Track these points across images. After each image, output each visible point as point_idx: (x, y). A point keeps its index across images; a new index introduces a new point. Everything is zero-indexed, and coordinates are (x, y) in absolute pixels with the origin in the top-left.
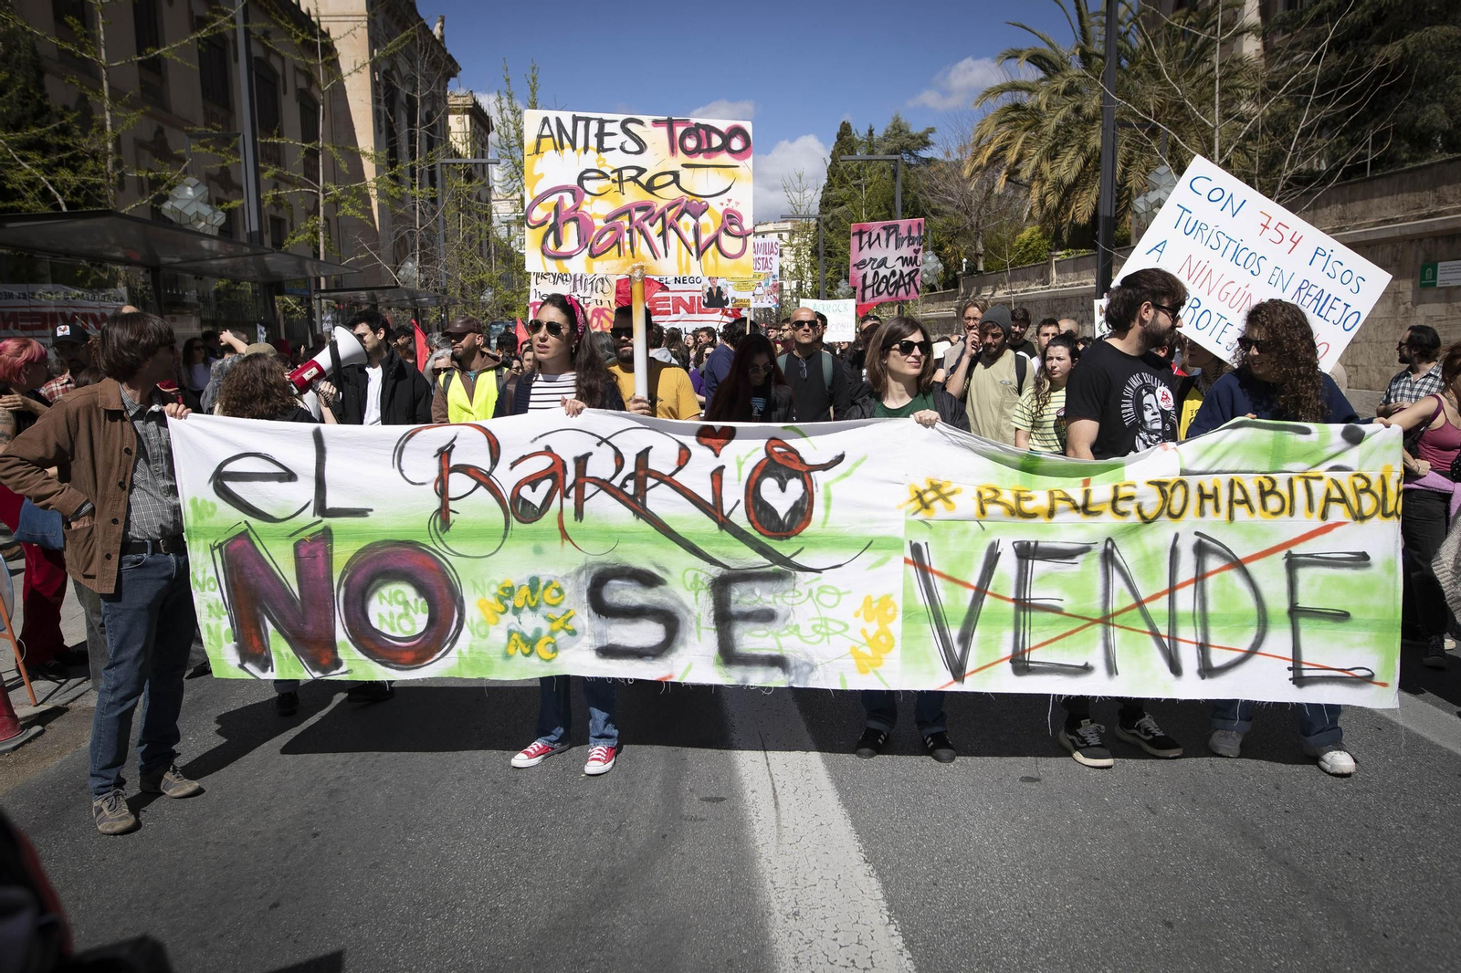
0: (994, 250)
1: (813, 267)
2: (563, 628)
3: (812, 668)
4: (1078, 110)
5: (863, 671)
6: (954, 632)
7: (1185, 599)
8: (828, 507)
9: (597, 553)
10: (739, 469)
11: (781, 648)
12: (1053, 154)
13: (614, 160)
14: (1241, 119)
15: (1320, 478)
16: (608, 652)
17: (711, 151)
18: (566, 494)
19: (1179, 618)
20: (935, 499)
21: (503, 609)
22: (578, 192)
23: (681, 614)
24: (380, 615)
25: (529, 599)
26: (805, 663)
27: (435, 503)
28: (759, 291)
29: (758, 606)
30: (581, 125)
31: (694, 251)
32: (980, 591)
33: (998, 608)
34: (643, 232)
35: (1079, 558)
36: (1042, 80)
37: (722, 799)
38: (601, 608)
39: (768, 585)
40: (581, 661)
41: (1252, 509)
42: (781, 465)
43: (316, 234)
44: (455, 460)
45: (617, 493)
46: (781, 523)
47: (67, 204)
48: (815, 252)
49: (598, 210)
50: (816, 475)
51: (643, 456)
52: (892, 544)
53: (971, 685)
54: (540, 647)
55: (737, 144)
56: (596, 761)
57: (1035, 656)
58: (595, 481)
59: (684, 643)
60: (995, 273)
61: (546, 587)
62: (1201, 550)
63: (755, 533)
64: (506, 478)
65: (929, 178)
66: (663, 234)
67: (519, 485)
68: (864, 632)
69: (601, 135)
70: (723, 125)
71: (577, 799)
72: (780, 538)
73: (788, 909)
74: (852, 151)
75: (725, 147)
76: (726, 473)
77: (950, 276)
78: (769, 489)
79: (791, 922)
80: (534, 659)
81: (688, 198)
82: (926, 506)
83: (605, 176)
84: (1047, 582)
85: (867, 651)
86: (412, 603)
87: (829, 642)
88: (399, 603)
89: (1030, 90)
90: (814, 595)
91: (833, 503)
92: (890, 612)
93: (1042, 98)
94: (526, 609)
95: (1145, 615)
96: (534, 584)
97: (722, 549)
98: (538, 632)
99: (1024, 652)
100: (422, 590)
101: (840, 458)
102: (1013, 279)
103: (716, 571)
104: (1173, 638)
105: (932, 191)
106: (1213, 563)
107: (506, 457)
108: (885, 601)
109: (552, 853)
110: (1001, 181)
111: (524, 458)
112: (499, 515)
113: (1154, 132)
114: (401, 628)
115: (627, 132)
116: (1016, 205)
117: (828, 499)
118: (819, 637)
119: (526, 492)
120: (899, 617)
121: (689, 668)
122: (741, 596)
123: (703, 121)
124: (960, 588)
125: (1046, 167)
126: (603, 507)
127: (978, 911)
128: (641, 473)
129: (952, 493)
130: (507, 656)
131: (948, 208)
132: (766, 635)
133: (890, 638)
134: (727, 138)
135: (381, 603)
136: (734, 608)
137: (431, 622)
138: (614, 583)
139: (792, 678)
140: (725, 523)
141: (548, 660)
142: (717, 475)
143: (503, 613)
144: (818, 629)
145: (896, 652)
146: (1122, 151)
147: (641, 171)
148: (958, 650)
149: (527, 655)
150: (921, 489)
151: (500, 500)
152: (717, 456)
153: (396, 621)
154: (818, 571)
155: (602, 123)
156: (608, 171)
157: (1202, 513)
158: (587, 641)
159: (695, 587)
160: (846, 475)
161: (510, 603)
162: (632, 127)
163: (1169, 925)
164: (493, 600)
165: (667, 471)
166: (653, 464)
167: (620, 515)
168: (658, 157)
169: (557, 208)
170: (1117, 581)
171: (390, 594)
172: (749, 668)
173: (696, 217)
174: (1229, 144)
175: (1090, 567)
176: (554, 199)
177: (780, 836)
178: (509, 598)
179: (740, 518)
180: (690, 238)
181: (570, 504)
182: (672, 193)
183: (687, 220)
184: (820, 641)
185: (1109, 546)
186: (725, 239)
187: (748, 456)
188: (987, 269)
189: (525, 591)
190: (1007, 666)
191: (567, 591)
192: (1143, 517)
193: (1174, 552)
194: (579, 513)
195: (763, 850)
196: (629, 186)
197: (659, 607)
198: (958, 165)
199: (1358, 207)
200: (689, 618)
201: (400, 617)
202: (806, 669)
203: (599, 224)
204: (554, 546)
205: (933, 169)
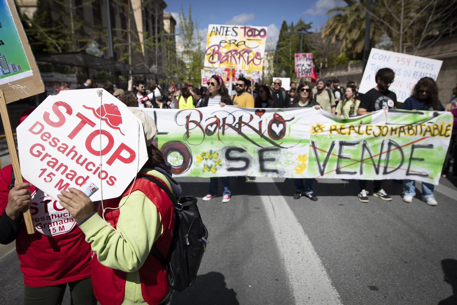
0: (331, 61)
1: (274, 66)
2: (218, 164)
3: (284, 172)
4: (358, 16)
5: (298, 173)
6: (322, 164)
7: (384, 157)
8: (290, 131)
9: (228, 144)
10: (266, 121)
11: (276, 168)
12: (350, 31)
13: (229, 38)
14: (411, 18)
15: (425, 125)
16: (230, 169)
17: (255, 36)
18: (220, 128)
19: (381, 161)
20: (318, 129)
21: (203, 158)
22: (219, 46)
23: (250, 159)
24: (171, 160)
25: (210, 156)
26: (283, 172)
27: (185, 131)
28: (254, 74)
29: (271, 157)
30: (222, 28)
31: (247, 62)
32: (329, 153)
33: (334, 157)
34: (234, 57)
35: (356, 145)
36: (347, 7)
37: (259, 208)
38: (229, 158)
39: (273, 152)
40: (222, 173)
41: (405, 133)
42: (278, 120)
43: (128, 57)
44: (191, 119)
45: (234, 128)
46: (277, 136)
47: (62, 50)
48: (275, 62)
49: (223, 51)
50: (287, 123)
51: (240, 118)
52: (307, 141)
53: (325, 176)
54: (212, 169)
55: (262, 34)
56: (225, 198)
57: (342, 170)
58: (228, 125)
59: (251, 166)
60: (331, 67)
61: (214, 153)
62: (390, 144)
63: (270, 138)
64: (204, 124)
65: (310, 38)
66: (239, 58)
67: (207, 126)
68: (298, 164)
69: (227, 31)
70: (259, 28)
71: (221, 208)
72: (277, 139)
73: (279, 232)
74: (287, 30)
75: (259, 34)
76: (263, 123)
77: (317, 69)
78: (274, 127)
79: (280, 235)
80: (210, 172)
81: (247, 48)
82: (316, 131)
83: (226, 42)
84: (347, 151)
85: (299, 168)
86: (179, 157)
87: (289, 166)
88: (175, 157)
89: (344, 10)
90: (285, 154)
91: (291, 131)
92: (305, 159)
93: (348, 12)
94: (209, 159)
95: (373, 160)
96: (211, 152)
97: (261, 142)
98: (212, 165)
99: (339, 168)
100: (181, 153)
101: (293, 118)
102: (336, 70)
103: (259, 148)
104: (379, 166)
105: (311, 42)
106: (393, 147)
107: (204, 118)
108: (304, 156)
109: (217, 219)
110: (334, 40)
111: (209, 118)
112: (202, 134)
113: (382, 24)
114: (176, 164)
115: (233, 30)
116: (338, 47)
117: (290, 129)
118: (286, 165)
119: (209, 128)
120: (308, 160)
121: (252, 173)
122: (266, 155)
123: (254, 27)
124: (324, 152)
125: (348, 35)
126: (229, 131)
127: (327, 233)
128: (240, 122)
129: (323, 128)
130: (204, 171)
131: (316, 48)
132: (273, 164)
133: (305, 165)
134: (260, 32)
135: (171, 157)
136: (264, 158)
137: (184, 162)
138: (232, 151)
139: (279, 175)
140: (262, 136)
141: (214, 173)
142: (260, 123)
143: (203, 160)
144: (286, 163)
145: (307, 169)
146: (372, 30)
147: (236, 41)
148: (322, 168)
149: (209, 171)
150: (315, 127)
151: (203, 130)
152: (260, 118)
153: (174, 161)
154: (287, 148)
155: (227, 28)
156: (227, 41)
157: (391, 134)
158: (225, 167)
159: (254, 152)
160: (295, 123)
161: (205, 157)
162: (235, 29)
163: (376, 237)
164: (200, 156)
165: (247, 122)
166: (243, 120)
167: (235, 133)
168: (241, 37)
169: (214, 50)
170: (366, 152)
171: (173, 155)
172: (268, 173)
173: (248, 53)
174: (406, 27)
175: (359, 148)
176: (213, 48)
177: (275, 216)
178: (204, 156)
179: (266, 134)
180: (246, 59)
181: (221, 131)
182: (243, 47)
183: (246, 54)
184: (287, 166)
185: (365, 142)
186: (255, 60)
187: (269, 118)
188: (328, 67)
189: (209, 154)
190: (335, 172)
191: (220, 154)
192: (375, 135)
193: (383, 144)
194: (223, 133)
195: (271, 219)
196: (232, 45)
197: (244, 157)
198: (320, 34)
199: (446, 46)
200: (252, 160)
201: (176, 161)
202: (283, 173)
203: (223, 55)
204: (216, 142)
205: (312, 35)
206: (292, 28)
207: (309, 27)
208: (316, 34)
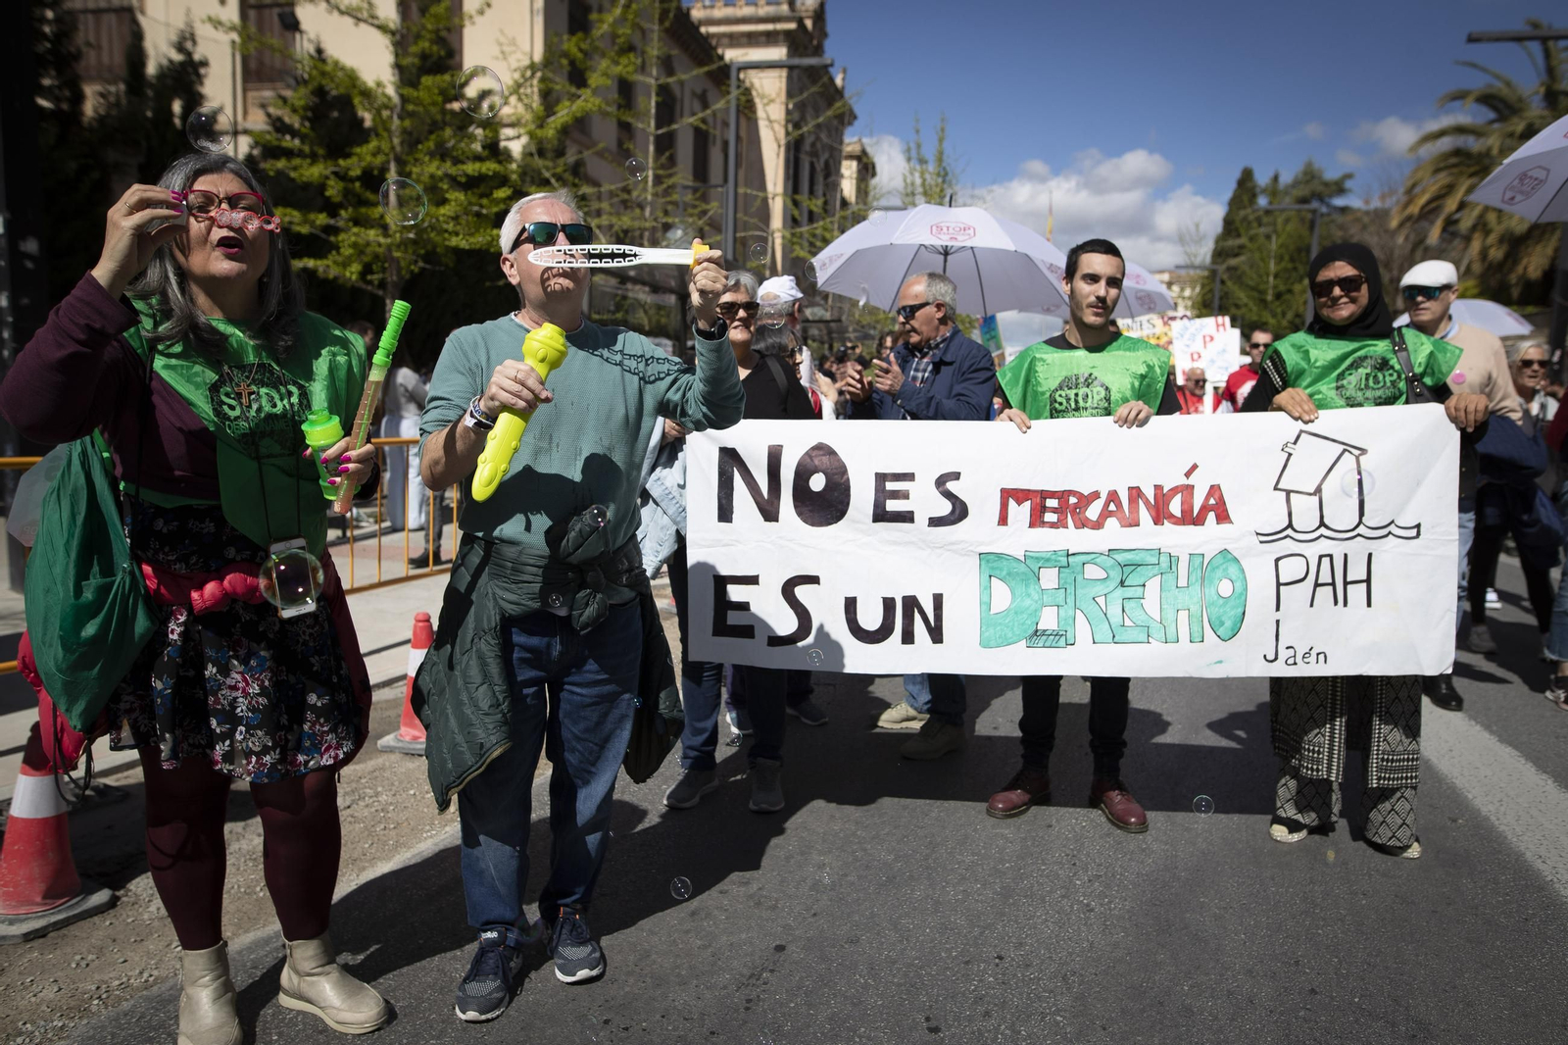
36: (1492, 122)
74: (1253, 200)
89: (1478, 134)
93: (1494, 140)
110: (1435, 232)
198: (1381, 215)
205: (1349, 218)
206: (1273, 191)
207: (1339, 188)
208: (1367, 213)
